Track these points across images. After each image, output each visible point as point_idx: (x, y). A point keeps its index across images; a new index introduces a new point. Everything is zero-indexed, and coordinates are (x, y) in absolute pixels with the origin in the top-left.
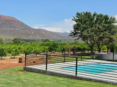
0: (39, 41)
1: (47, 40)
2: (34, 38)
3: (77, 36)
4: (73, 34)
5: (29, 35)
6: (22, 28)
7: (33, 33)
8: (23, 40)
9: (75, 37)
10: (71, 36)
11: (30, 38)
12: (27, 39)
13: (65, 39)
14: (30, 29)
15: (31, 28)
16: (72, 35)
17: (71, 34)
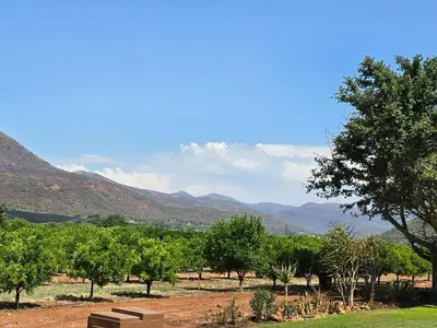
0: (78, 222)
1: (117, 217)
2: (61, 208)
3: (348, 193)
4: (329, 178)
5: (39, 193)
6: (14, 164)
7: (56, 187)
8: (14, 214)
9: (337, 194)
10: (317, 187)
11: (46, 206)
12: (31, 209)
13: (180, 217)
14: (45, 172)
15: (52, 168)
16: (323, 185)
17: (318, 180)
